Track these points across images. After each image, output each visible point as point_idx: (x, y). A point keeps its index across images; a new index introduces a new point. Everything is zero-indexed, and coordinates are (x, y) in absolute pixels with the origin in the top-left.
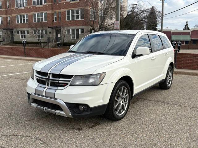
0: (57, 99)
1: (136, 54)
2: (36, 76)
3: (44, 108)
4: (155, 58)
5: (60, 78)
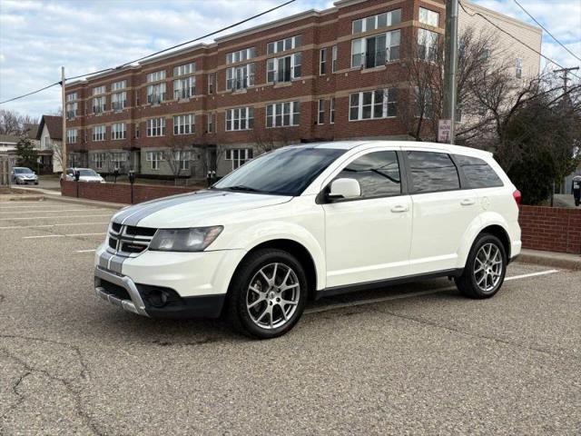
0: (123, 276)
1: (330, 194)
2: (110, 232)
5: (136, 235)
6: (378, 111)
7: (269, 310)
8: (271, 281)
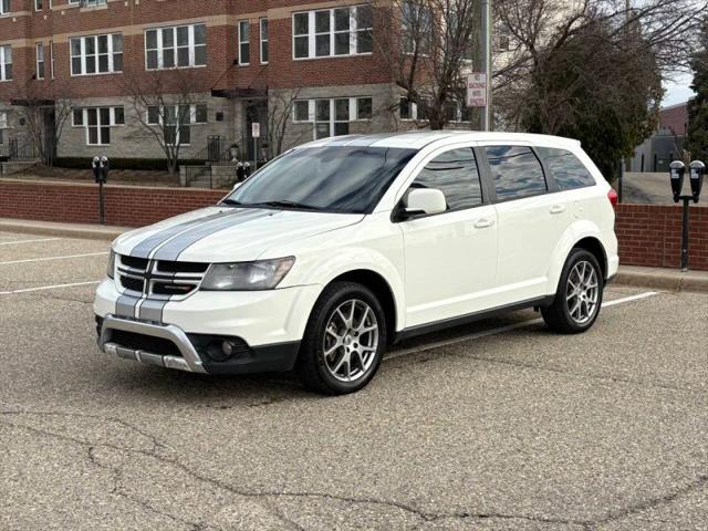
0: (166, 325)
1: (407, 209)
2: (119, 269)
3: (137, 352)
5: (176, 271)
6: (343, 43)
7: (347, 358)
8: (348, 322)
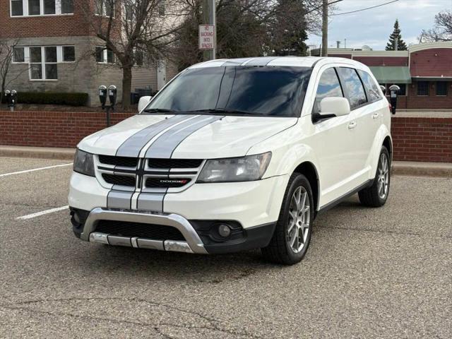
0: (168, 214)
1: (321, 114)
2: (99, 168)
3: (133, 239)
4: (355, 124)
5: (170, 168)
7: (297, 234)
8: (298, 203)
